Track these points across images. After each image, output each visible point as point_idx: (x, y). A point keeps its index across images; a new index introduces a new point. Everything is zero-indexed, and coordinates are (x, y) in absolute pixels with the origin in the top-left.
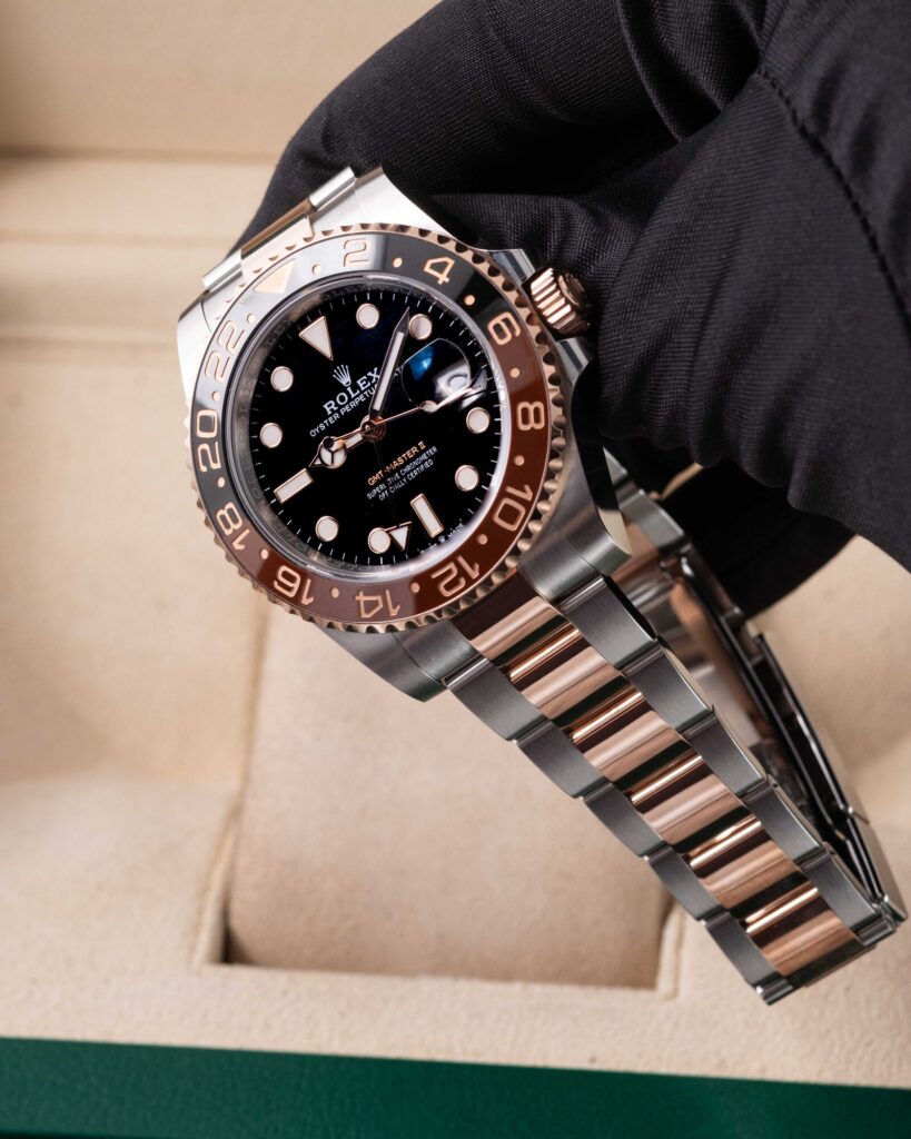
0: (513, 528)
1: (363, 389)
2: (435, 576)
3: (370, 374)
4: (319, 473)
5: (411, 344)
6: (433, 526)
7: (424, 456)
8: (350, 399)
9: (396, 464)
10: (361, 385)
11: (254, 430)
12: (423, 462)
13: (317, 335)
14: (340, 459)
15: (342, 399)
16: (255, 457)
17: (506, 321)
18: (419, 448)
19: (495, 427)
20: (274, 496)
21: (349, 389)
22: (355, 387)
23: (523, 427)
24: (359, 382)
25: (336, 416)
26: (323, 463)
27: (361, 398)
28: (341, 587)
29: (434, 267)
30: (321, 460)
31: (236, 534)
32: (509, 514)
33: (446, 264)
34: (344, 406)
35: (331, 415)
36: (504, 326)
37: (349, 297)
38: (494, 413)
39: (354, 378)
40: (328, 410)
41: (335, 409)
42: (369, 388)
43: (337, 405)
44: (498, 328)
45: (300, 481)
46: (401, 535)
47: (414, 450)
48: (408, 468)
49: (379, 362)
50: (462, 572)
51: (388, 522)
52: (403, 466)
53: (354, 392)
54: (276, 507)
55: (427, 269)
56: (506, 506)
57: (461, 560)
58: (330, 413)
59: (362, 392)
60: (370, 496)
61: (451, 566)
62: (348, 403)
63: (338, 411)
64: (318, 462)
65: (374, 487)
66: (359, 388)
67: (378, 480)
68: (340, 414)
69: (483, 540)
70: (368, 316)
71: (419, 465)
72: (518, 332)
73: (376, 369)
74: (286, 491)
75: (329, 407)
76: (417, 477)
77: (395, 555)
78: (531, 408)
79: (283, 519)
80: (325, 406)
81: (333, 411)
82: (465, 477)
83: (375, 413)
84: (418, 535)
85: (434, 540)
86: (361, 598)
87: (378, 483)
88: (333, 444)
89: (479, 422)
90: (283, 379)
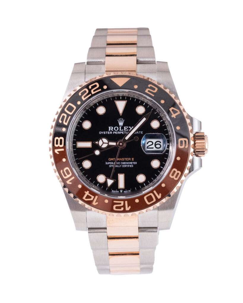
0: (148, 203)
1: (125, 130)
3: (130, 127)
4: (95, 146)
6: (121, 184)
7: (131, 163)
8: (119, 131)
9: (121, 159)
10: (125, 129)
11: (82, 120)
12: (130, 164)
13: (121, 105)
14: (105, 146)
15: (116, 129)
16: (77, 128)
17: (185, 141)
18: (131, 159)
19: (160, 169)
20: (76, 144)
21: (120, 127)
22: (123, 128)
23: (170, 176)
24: (125, 127)
25: (111, 133)
26: (98, 144)
27: (122, 133)
28: (82, 185)
29: (173, 110)
30: (98, 142)
31: (59, 148)
32: (150, 199)
33: (177, 112)
34: (115, 131)
35: (110, 131)
36: (184, 142)
37: (138, 101)
38: (162, 165)
39: (124, 125)
40: (110, 129)
41: (112, 130)
42: (127, 131)
43: (113, 129)
44: (181, 142)
45: (88, 145)
46: (110, 182)
47: (129, 159)
48: (124, 163)
49: (134, 125)
50: (124, 206)
51: (108, 176)
52: (123, 161)
53: (121, 129)
54: (75, 147)
56: (151, 196)
57: (126, 202)
58: (110, 130)
59: (124, 131)
60: (106, 163)
61: (122, 202)
62: (117, 131)
63: (113, 131)
64: (97, 143)
66: (124, 129)
67: (112, 160)
68: (113, 133)
69: (137, 201)
70: (140, 110)
71: (128, 165)
72: (187, 147)
73: (132, 127)
74: (81, 145)
76: (125, 168)
78: (177, 172)
79: (74, 152)
80: (109, 127)
81: (111, 130)
82: (141, 178)
83: (125, 140)
84: (115, 185)
85: (119, 190)
86: (87, 193)
87: (112, 161)
88: (105, 140)
89: (155, 164)
90: (101, 110)
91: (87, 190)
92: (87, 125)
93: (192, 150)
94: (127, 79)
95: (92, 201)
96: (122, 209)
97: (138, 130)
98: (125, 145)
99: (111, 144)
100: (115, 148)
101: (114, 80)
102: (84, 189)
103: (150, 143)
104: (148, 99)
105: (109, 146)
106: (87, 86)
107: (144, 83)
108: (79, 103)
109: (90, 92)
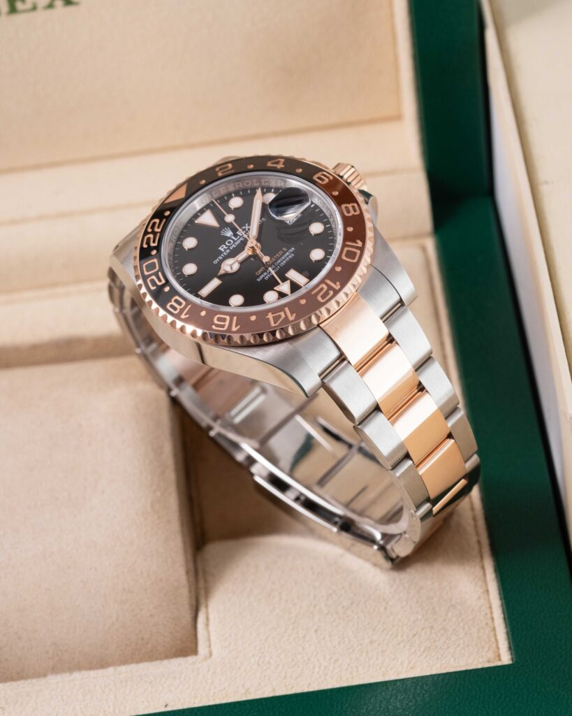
2: (313, 293)
4: (224, 277)
8: (235, 241)
14: (235, 267)
15: (229, 243)
21: (232, 238)
27: (241, 239)
34: (231, 245)
43: (226, 246)
50: (330, 288)
53: (236, 238)
60: (259, 280)
61: (323, 286)
65: (261, 275)
66: (239, 235)
68: (230, 249)
75: (222, 247)
80: (220, 248)
81: (225, 250)
87: (262, 273)
94: (184, 188)
105: (241, 262)
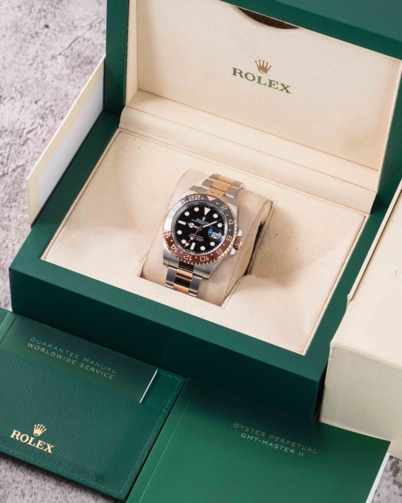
0: (201, 261)
3: (207, 222)
4: (187, 225)
5: (215, 225)
6: (192, 248)
7: (201, 239)
9: (197, 236)
10: (205, 222)
11: (186, 211)
13: (207, 211)
14: (191, 227)
15: (200, 221)
16: (182, 214)
19: (213, 247)
25: (197, 222)
27: (203, 224)
28: (173, 241)
30: (189, 224)
32: (203, 259)
33: (232, 222)
36: (230, 238)
37: (216, 211)
38: (216, 246)
39: (205, 220)
42: (205, 224)
44: (228, 237)
45: (184, 223)
46: (187, 244)
47: (201, 237)
48: (198, 238)
49: (210, 222)
50: (189, 258)
51: (187, 241)
53: (203, 222)
54: (177, 222)
55: (230, 220)
56: (204, 257)
57: (191, 256)
61: (189, 255)
69: (196, 257)
70: (215, 216)
71: (199, 240)
72: (230, 241)
74: (180, 222)
75: (198, 220)
76: (197, 241)
77: (183, 245)
78: (221, 251)
79: (176, 224)
82: (203, 248)
83: (202, 227)
84: (189, 247)
85: (190, 250)
86: (174, 245)
87: (192, 235)
88: (193, 224)
89: (212, 244)
90: (197, 209)
91: (174, 243)
92: (187, 214)
93: (232, 243)
94: (214, 199)
95: (175, 250)
96: (187, 259)
97: (211, 225)
98: (201, 230)
99: (196, 227)
100: (196, 229)
101: (208, 196)
102: (173, 243)
103: (215, 235)
104: (221, 212)
105: (193, 228)
106: (194, 195)
107: (222, 203)
108: (187, 201)
109: (194, 198)
